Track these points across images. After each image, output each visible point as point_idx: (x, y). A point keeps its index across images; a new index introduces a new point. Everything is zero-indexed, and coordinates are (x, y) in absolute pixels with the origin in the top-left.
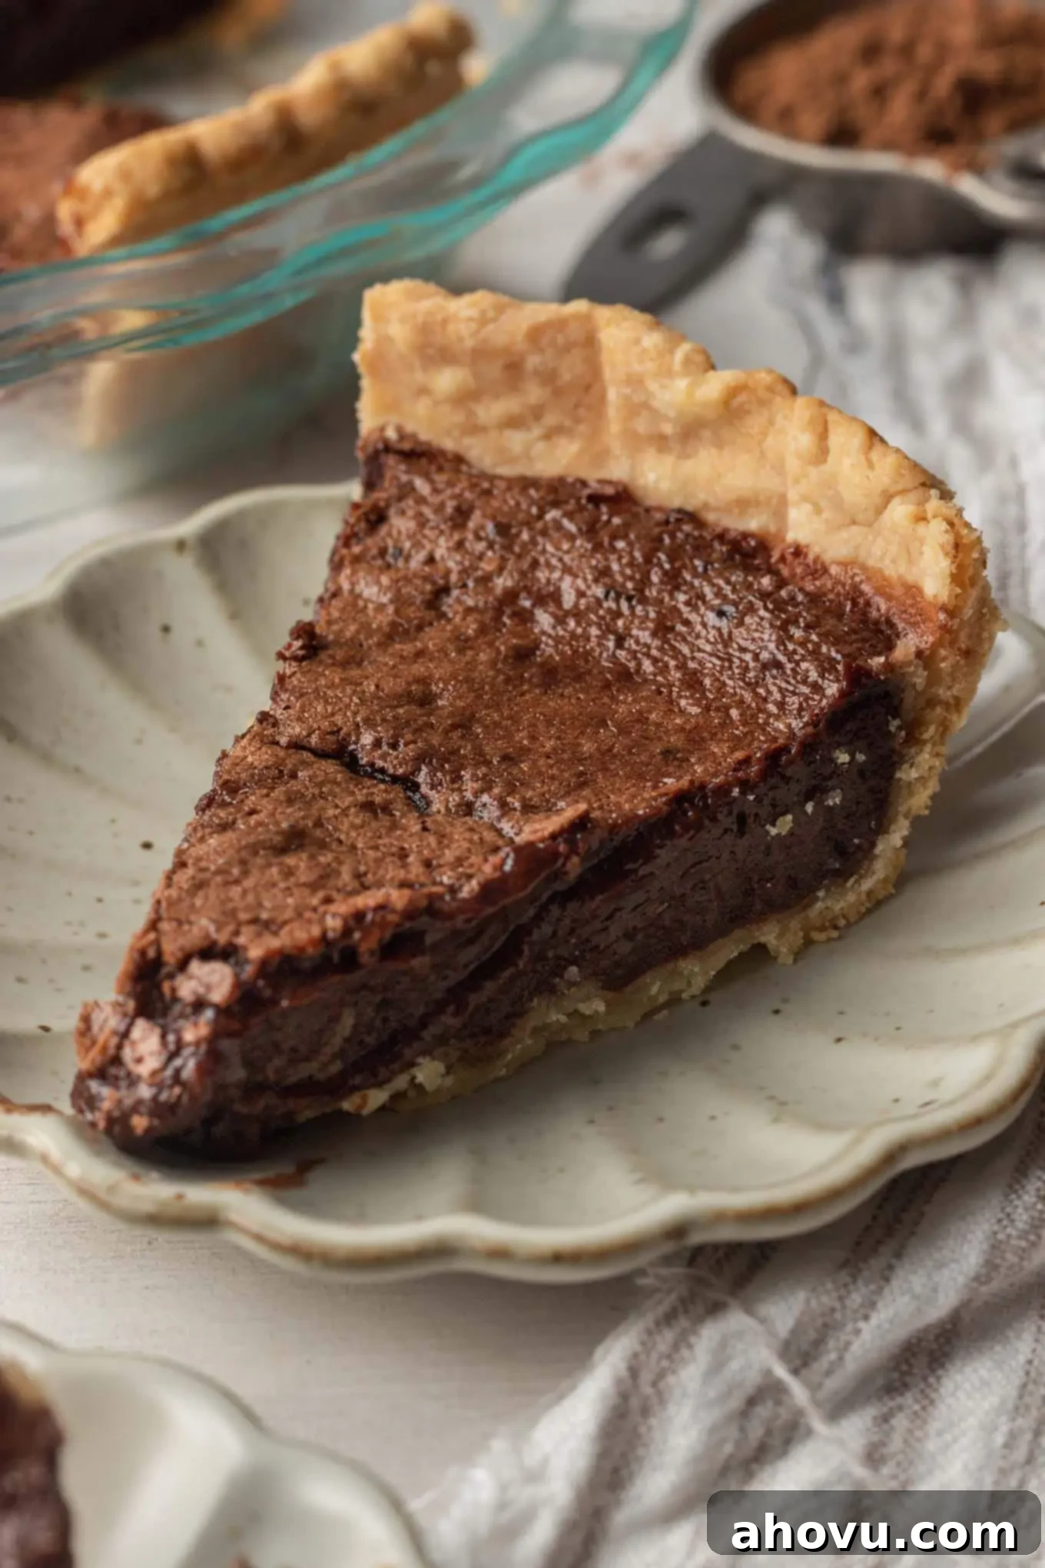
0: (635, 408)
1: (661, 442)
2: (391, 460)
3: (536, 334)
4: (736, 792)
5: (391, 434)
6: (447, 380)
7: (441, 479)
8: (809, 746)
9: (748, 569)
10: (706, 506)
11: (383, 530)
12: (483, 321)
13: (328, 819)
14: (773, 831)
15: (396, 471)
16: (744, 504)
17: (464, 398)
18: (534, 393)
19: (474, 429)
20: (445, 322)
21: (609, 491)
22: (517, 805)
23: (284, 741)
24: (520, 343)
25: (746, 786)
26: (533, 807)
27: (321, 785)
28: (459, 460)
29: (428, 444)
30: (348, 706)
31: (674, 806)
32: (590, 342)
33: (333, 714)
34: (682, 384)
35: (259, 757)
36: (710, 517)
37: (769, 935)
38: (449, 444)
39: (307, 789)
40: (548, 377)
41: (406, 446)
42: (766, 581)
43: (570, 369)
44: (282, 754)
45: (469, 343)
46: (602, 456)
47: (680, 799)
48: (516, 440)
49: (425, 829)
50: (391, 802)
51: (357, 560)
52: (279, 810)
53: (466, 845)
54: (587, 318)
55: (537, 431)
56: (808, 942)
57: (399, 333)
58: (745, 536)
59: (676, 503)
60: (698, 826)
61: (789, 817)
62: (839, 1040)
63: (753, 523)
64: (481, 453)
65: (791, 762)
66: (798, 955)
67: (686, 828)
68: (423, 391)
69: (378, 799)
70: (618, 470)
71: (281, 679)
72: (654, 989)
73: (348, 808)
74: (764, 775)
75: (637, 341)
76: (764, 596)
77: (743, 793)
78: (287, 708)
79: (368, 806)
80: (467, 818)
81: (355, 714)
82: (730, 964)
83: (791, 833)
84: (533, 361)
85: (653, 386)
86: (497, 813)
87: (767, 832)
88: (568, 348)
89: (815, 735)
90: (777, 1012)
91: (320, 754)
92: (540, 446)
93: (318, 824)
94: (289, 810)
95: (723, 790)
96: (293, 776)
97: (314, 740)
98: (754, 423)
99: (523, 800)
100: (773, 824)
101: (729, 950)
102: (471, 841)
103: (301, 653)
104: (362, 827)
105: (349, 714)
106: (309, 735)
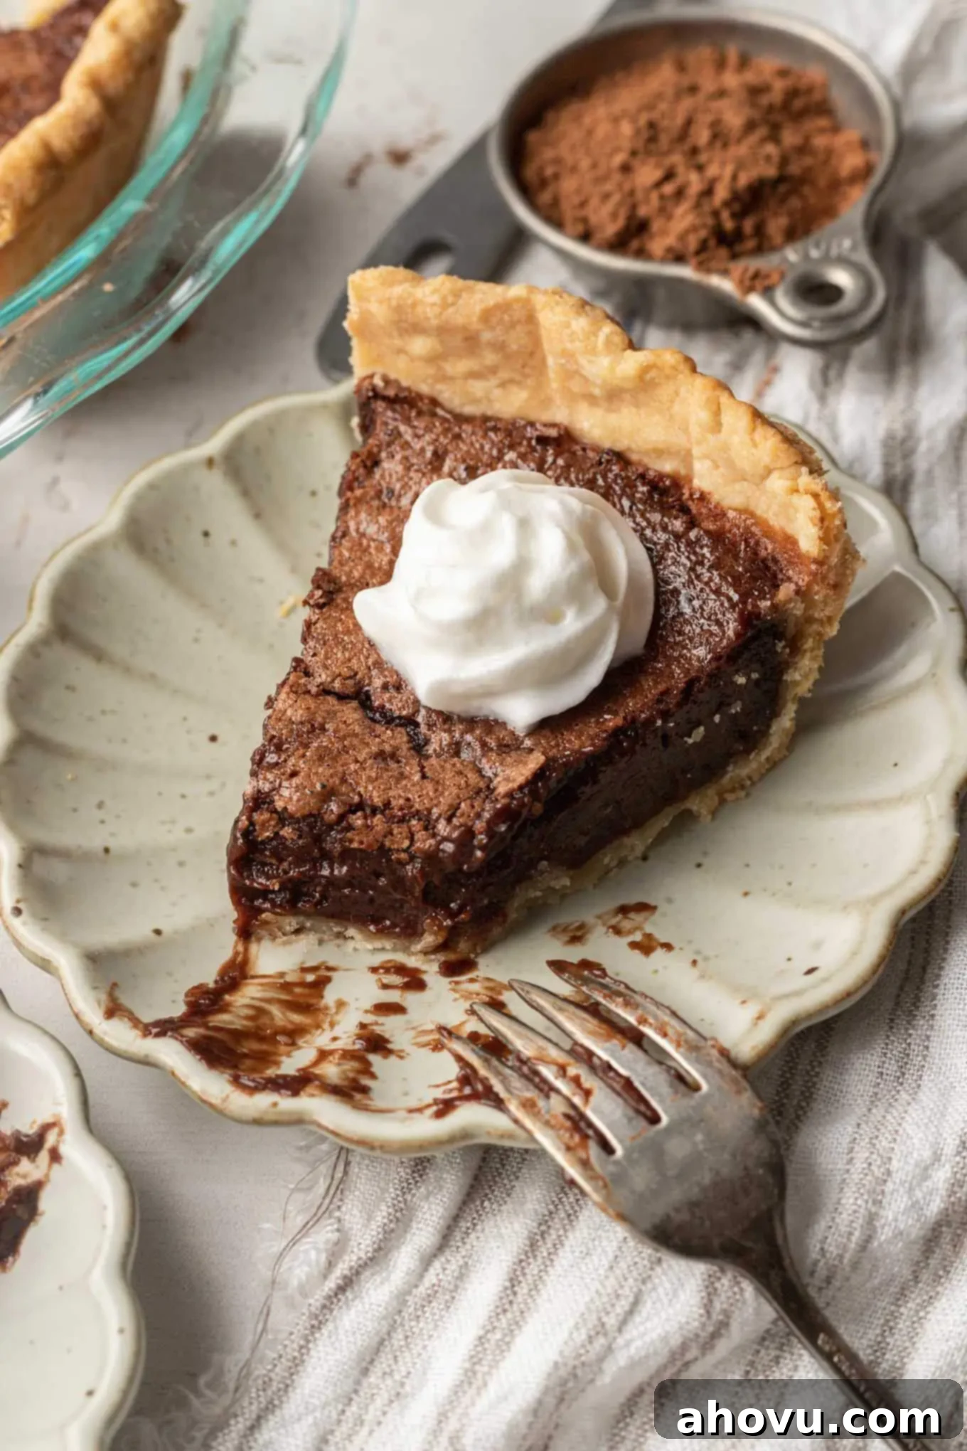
0: (570, 373)
1: (592, 400)
2: (380, 406)
3: (487, 316)
4: (659, 723)
5: (378, 382)
6: (420, 345)
7: (420, 424)
8: (714, 676)
9: (665, 509)
10: (629, 449)
11: (377, 473)
12: (445, 305)
13: (350, 774)
14: (690, 741)
15: (386, 416)
16: (659, 453)
17: (433, 359)
18: (490, 358)
19: (445, 378)
20: (414, 305)
21: (553, 433)
22: (493, 745)
23: (314, 690)
24: (475, 324)
25: (665, 715)
26: (507, 746)
27: (344, 738)
28: (434, 402)
29: (408, 389)
30: (361, 651)
31: (612, 740)
32: (531, 319)
33: (349, 660)
34: (605, 361)
35: (296, 712)
36: (634, 457)
37: (694, 804)
38: (424, 389)
39: (332, 743)
40: (500, 347)
41: (391, 392)
42: (678, 525)
43: (516, 340)
44: (312, 703)
45: (434, 322)
46: (547, 402)
47: (617, 733)
48: (478, 387)
49: (424, 777)
50: (396, 748)
51: (359, 501)
52: (314, 771)
53: (455, 791)
54: (526, 303)
55: (493, 381)
56: (722, 801)
57: (379, 312)
58: (661, 476)
59: (607, 445)
60: (631, 751)
61: (702, 729)
62: (746, 894)
63: (667, 466)
64: (452, 397)
65: (701, 691)
66: (714, 813)
67: (622, 754)
68: (400, 351)
69: (387, 748)
70: (560, 414)
71: (309, 625)
72: (606, 860)
73: (365, 760)
74: (679, 705)
75: (568, 325)
76: (678, 537)
77: (665, 721)
78: (314, 655)
79: (381, 755)
80: (456, 759)
81: (367, 658)
82: (664, 830)
83: (705, 737)
84: (486, 336)
85: (583, 361)
86: (479, 752)
87: (686, 742)
88: (513, 325)
89: (718, 668)
90: (699, 865)
91: (342, 697)
92: (497, 393)
93: (343, 781)
94: (320, 770)
95: (650, 721)
96: (323, 729)
97: (337, 685)
98: (664, 392)
99: (498, 739)
100: (690, 736)
101: (663, 821)
102: (459, 787)
103: (322, 601)
104: (377, 779)
105: (362, 658)
106: (333, 681)
